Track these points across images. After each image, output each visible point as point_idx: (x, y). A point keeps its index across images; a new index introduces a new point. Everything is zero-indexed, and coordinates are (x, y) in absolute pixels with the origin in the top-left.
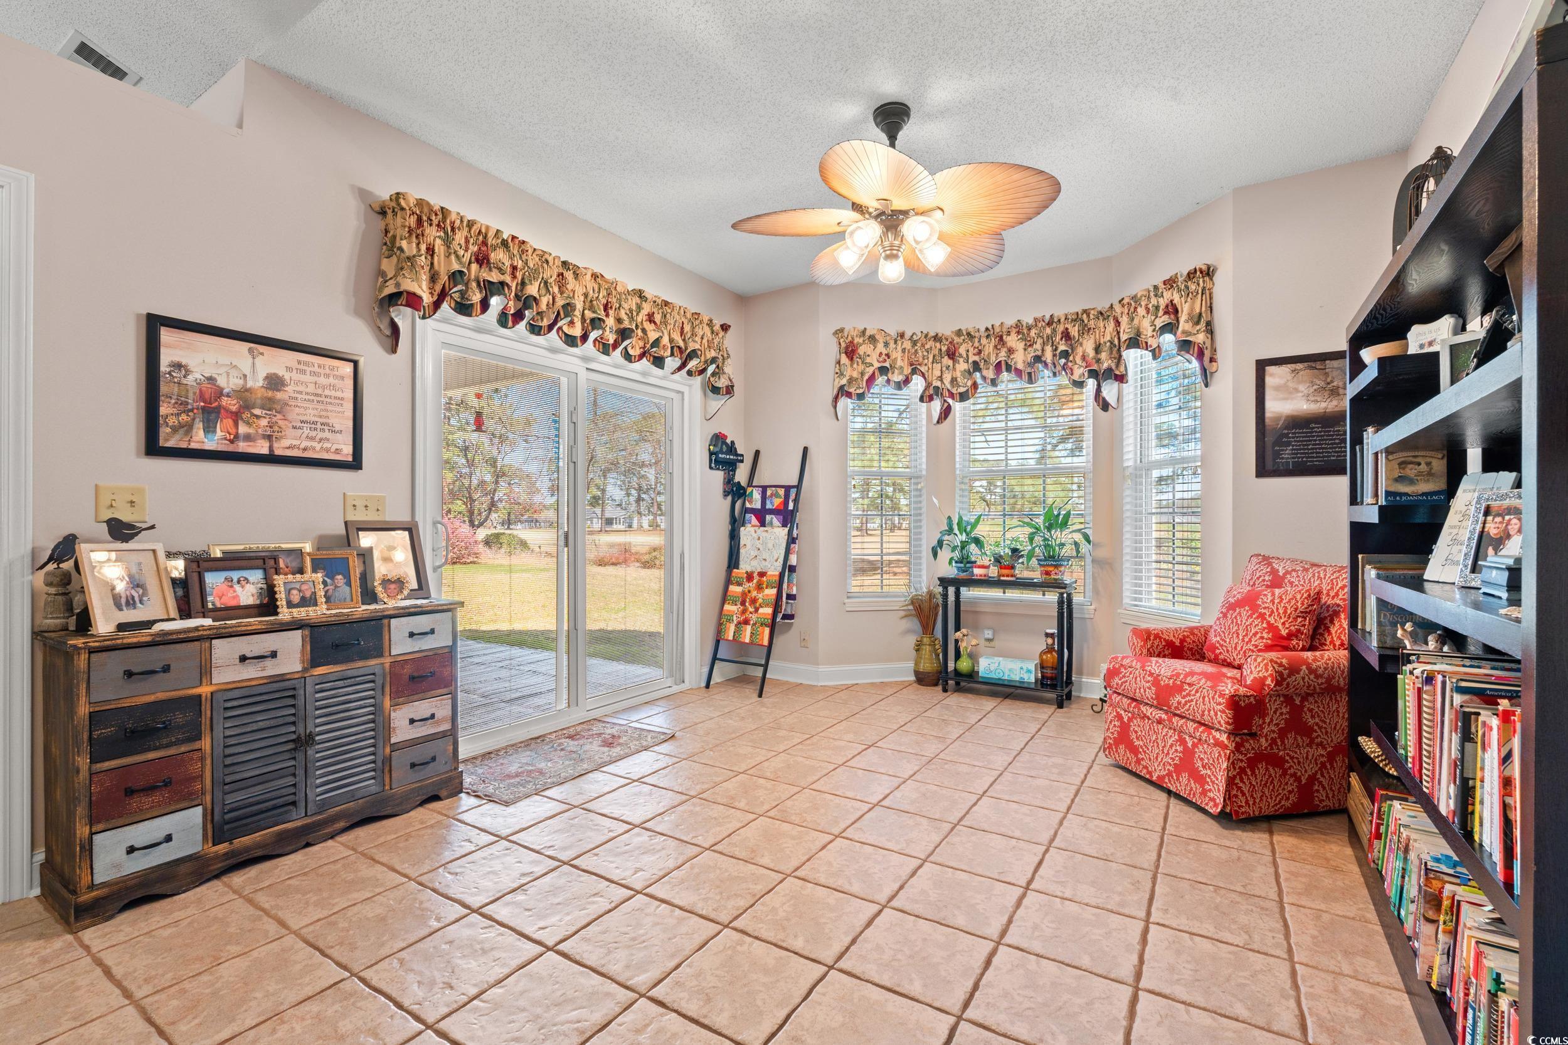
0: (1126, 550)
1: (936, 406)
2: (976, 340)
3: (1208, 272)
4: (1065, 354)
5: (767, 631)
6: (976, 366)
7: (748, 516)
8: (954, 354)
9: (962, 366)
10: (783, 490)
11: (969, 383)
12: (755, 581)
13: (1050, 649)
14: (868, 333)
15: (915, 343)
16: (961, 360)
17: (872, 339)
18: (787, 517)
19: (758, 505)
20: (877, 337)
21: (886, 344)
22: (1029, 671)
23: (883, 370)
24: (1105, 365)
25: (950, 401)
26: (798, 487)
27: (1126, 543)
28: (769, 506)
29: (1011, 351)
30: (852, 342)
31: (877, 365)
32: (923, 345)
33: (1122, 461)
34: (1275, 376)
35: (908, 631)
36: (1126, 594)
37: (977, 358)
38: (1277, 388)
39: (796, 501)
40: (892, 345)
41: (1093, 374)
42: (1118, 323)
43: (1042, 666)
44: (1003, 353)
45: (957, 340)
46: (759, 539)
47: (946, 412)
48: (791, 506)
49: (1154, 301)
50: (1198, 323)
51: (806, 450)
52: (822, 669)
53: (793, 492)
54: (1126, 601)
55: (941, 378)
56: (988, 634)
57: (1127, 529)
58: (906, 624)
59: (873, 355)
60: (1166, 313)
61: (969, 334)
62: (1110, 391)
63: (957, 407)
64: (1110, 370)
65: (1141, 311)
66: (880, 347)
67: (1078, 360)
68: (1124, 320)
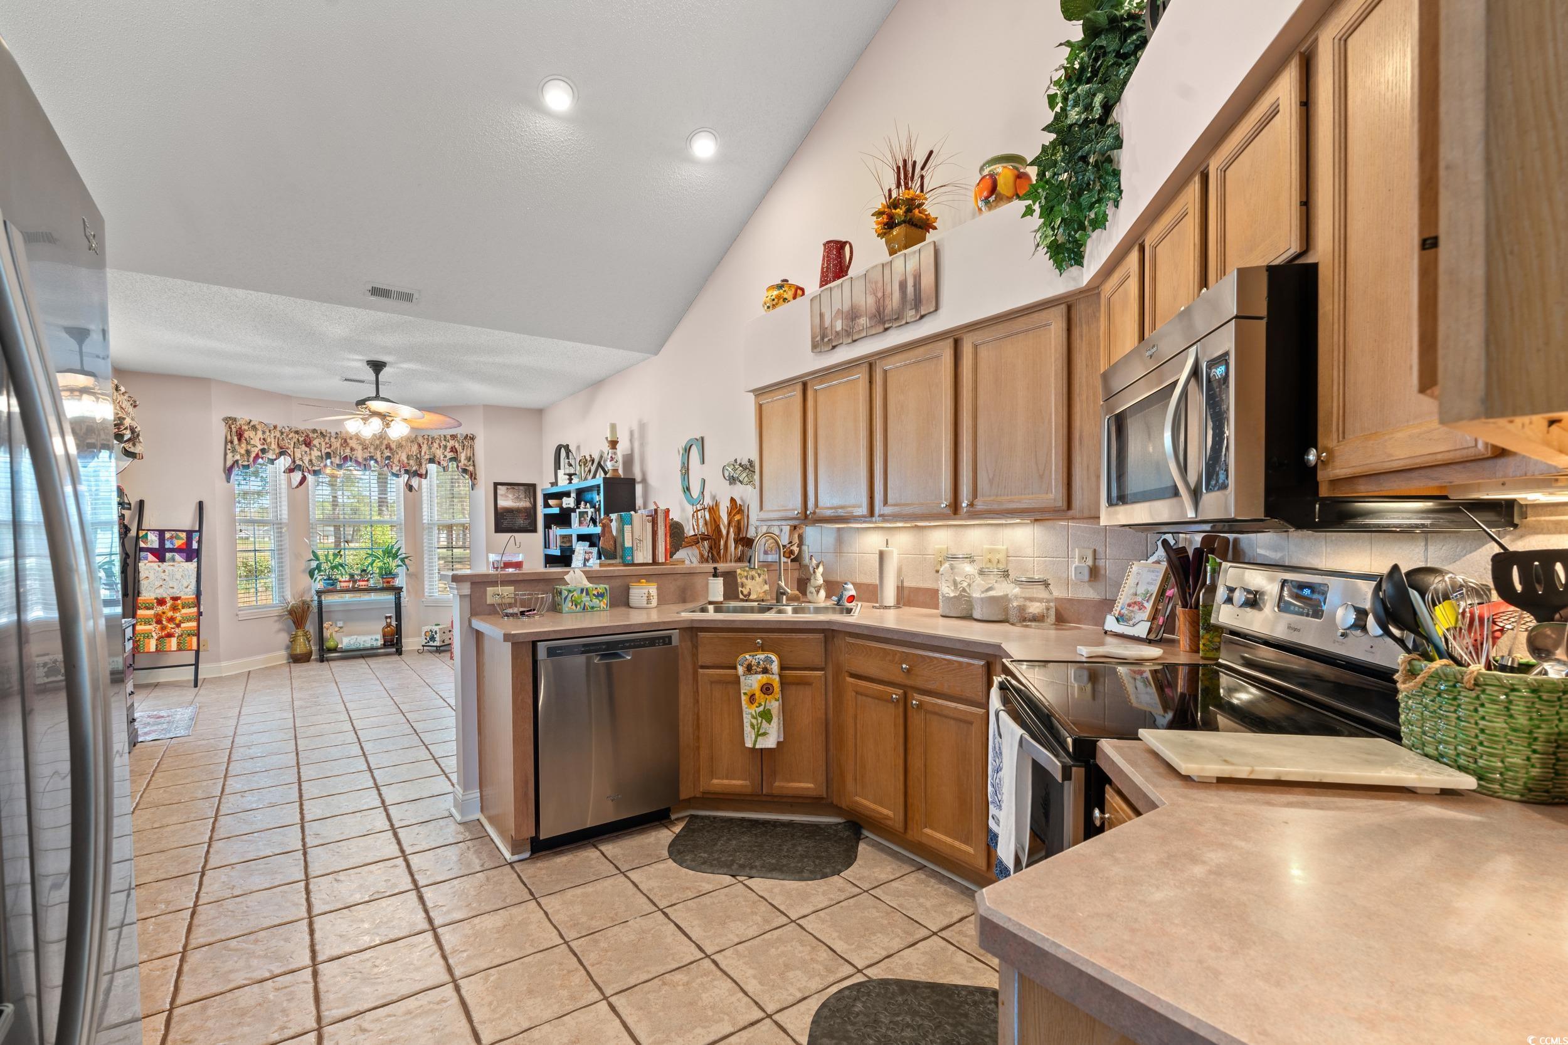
0: (425, 567)
1: (297, 476)
2: (327, 439)
3: (473, 438)
4: (388, 458)
5: (195, 639)
6: (328, 455)
7: (143, 554)
8: (310, 444)
9: (316, 453)
10: (185, 534)
11: (322, 465)
12: (168, 605)
13: (389, 625)
14: (252, 424)
15: (282, 433)
16: (315, 449)
17: (254, 428)
18: (191, 553)
19: (156, 545)
20: (257, 426)
21: (264, 433)
22: (377, 640)
23: (263, 451)
24: (414, 468)
25: (306, 474)
26: (200, 531)
27: (425, 563)
28: (168, 545)
29: (352, 449)
30: (240, 428)
31: (260, 447)
32: (287, 436)
33: (422, 520)
34: (501, 490)
35: (280, 630)
36: (426, 590)
37: (328, 450)
38: (502, 495)
39: (200, 542)
40: (268, 433)
41: (407, 472)
42: (420, 446)
43: (384, 636)
44: (348, 450)
45: (311, 435)
46: (164, 571)
47: (304, 479)
48: (195, 546)
49: (444, 443)
50: (469, 461)
51: (201, 504)
52: (224, 664)
53: (196, 536)
54: (426, 594)
55: (301, 459)
56: (340, 624)
57: (425, 556)
58: (277, 626)
59: (256, 439)
60: (452, 451)
61: (321, 433)
62: (415, 482)
63: (310, 478)
64: (416, 471)
65: (436, 445)
66: (260, 433)
67: (396, 461)
68: (425, 448)
